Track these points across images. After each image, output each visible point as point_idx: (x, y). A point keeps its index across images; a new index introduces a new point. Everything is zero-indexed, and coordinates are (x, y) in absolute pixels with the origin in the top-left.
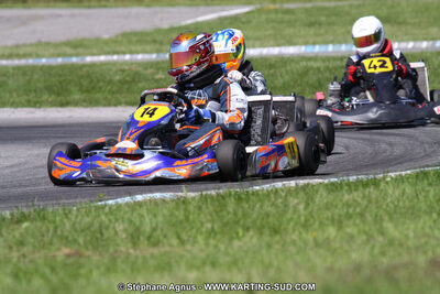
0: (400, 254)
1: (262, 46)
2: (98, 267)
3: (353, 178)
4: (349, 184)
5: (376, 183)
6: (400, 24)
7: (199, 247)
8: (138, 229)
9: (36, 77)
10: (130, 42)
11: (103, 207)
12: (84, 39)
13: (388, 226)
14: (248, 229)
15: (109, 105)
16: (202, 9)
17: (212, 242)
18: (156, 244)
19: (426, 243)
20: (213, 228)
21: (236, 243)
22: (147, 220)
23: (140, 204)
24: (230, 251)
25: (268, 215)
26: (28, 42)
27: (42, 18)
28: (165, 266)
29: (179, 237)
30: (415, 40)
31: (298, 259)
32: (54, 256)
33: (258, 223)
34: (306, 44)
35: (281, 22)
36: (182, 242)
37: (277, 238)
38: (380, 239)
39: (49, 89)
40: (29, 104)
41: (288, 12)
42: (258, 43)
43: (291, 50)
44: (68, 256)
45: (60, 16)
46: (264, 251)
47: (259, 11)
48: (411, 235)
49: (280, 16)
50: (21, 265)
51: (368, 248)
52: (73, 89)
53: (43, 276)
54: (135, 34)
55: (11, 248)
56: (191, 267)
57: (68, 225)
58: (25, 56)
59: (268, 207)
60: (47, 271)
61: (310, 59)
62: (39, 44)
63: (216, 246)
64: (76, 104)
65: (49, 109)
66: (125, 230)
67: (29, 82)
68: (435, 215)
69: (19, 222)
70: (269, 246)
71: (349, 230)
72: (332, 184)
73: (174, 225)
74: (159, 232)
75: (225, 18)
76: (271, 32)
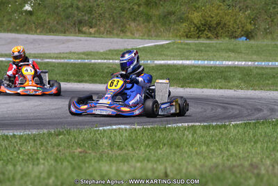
0: (236, 161)
1: (174, 60)
2: (94, 159)
3: (214, 124)
4: (213, 127)
5: (225, 126)
6: (239, 53)
7: (142, 152)
8: (113, 142)
9: (68, 68)
10: (113, 54)
11: (98, 131)
12: (91, 52)
13: (231, 147)
14: (165, 145)
15: (102, 83)
16: (147, 41)
17: (148, 150)
18: (122, 149)
19: (248, 156)
20: (148, 144)
21: (159, 151)
22: (118, 138)
23: (115, 130)
24: (157, 155)
25: (174, 139)
26: (66, 52)
27: (72, 41)
28: (125, 160)
29: (132, 147)
30: (245, 61)
31: (188, 160)
32: (74, 152)
33: (170, 142)
34: (195, 59)
35: (184, 49)
36: (134, 149)
37: (178, 150)
38: (227, 153)
39: (74, 74)
41: (187, 44)
42: (172, 58)
43: (187, 62)
44: (80, 152)
46: (172, 156)
47: (173, 43)
48: (241, 152)
49: (183, 46)
50: (59, 156)
51: (221, 157)
52: (86, 75)
53: (68, 161)
54: (116, 51)
55: (54, 147)
56: (138, 161)
57: (81, 138)
58: (63, 58)
59: (175, 135)
60: (70, 158)
61: (196, 67)
62: (70, 53)
63: (149, 152)
64: (86, 82)
65: (73, 84)
66: (107, 142)
67: (65, 70)
68: (252, 144)
69: (58, 135)
70: (175, 153)
71: (212, 148)
72: (205, 126)
73: (130, 141)
74: (123, 144)
75: (158, 46)
76: (179, 53)
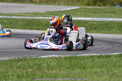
4: (103, 56)
5: (109, 57)
6: (115, 14)
8: (49, 65)
10: (48, 14)
12: (37, 13)
14: (77, 67)
17: (68, 70)
20: (68, 67)
21: (74, 71)
23: (50, 58)
24: (72, 73)
26: (23, 12)
27: (27, 6)
29: (60, 68)
30: (119, 18)
32: (28, 72)
33: (80, 66)
34: (92, 17)
35: (86, 11)
37: (84, 70)
38: (111, 73)
39: (28, 25)
40: (23, 28)
41: (88, 9)
42: (80, 16)
44: (31, 72)
45: (32, 6)
46: (81, 74)
47: (81, 8)
48: (119, 72)
50: (20, 74)
52: (34, 26)
54: (50, 12)
59: (82, 62)
61: (93, 21)
62: (26, 13)
63: (69, 72)
64: (34, 29)
69: (19, 61)
70: (83, 72)
71: (103, 70)
72: (98, 56)
73: (58, 65)
74: (54, 67)
75: (73, 10)
76: (84, 14)
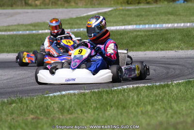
0: (179, 118)
1: (117, 25)
2: (46, 123)
4: (156, 86)
5: (168, 86)
6: (177, 15)
7: (91, 115)
8: (63, 107)
9: (17, 39)
11: (48, 97)
12: (38, 23)
13: (174, 105)
14: (112, 107)
16: (90, 9)
17: (96, 112)
18: (71, 113)
19: (191, 112)
20: (96, 106)
21: (107, 113)
22: (68, 103)
23: (64, 96)
24: (105, 117)
25: (120, 100)
26: (14, 24)
27: (19, 13)
28: (76, 123)
29: (82, 110)
30: (184, 22)
32: (27, 119)
33: (116, 104)
34: (136, 24)
35: (125, 15)
36: (83, 113)
37: (125, 110)
38: (170, 110)
39: (23, 45)
41: (128, 10)
42: (114, 24)
43: (130, 27)
44: (33, 119)
45: (27, 12)
46: (119, 117)
47: (116, 10)
48: (184, 109)
49: (125, 12)
50: (12, 123)
51: (165, 115)
52: (34, 45)
53: (22, 128)
55: (7, 115)
56: (87, 123)
57: (32, 105)
58: (12, 30)
59: (121, 97)
60: (23, 125)
61: (138, 31)
62: (19, 25)
63: (98, 114)
66: (58, 107)
67: (14, 41)
69: (11, 104)
70: (121, 114)
71: (156, 107)
72: (148, 86)
73: (79, 105)
74: (73, 108)
76: (121, 19)
